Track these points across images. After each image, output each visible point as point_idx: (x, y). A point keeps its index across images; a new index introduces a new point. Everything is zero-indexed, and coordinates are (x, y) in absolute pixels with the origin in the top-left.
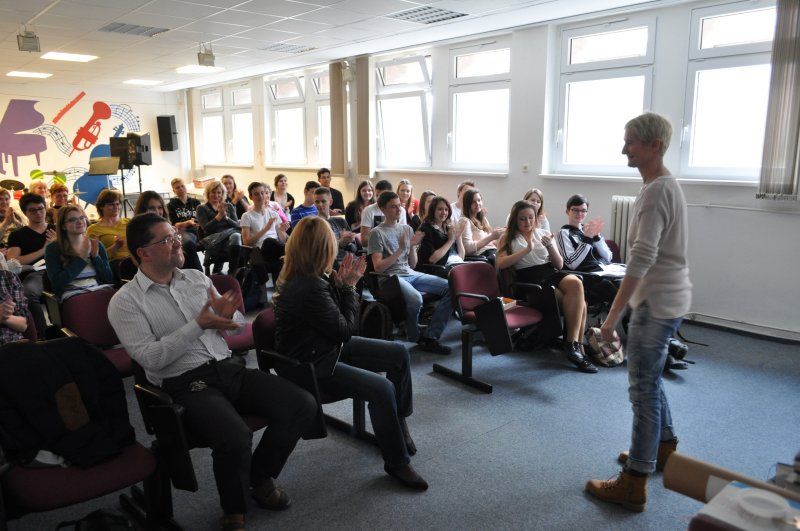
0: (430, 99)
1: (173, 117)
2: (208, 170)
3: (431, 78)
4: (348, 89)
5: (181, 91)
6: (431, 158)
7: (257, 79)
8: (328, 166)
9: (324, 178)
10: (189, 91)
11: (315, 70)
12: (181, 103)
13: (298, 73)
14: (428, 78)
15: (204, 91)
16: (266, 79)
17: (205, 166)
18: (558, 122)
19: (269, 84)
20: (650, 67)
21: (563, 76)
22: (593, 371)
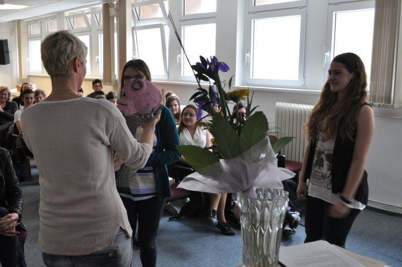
0: (167, 30)
1: (6, 41)
2: (31, 79)
4: (115, 21)
5: (14, 21)
6: (168, 73)
7: (60, 13)
8: (101, 77)
9: (96, 86)
10: (19, 21)
11: (97, 8)
12: (13, 31)
13: (86, 10)
14: (166, 14)
15: (30, 22)
16: (67, 14)
17: (29, 76)
18: (247, 48)
19: (69, 18)
20: (305, 9)
21: (250, 15)
22: (232, 234)
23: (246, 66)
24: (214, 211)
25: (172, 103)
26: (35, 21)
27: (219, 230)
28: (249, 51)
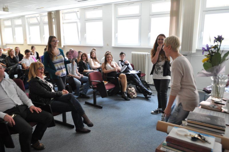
3: (79, 18)
4: (54, 20)
6: (80, 42)
7: (23, 16)
13: (37, 15)
17: (6, 44)
19: (27, 18)
20: (140, 17)
21: (117, 18)
22: (129, 100)
23: (116, 38)
24: (125, 92)
25: (92, 53)
26: (8, 19)
27: (124, 99)
28: (117, 32)
